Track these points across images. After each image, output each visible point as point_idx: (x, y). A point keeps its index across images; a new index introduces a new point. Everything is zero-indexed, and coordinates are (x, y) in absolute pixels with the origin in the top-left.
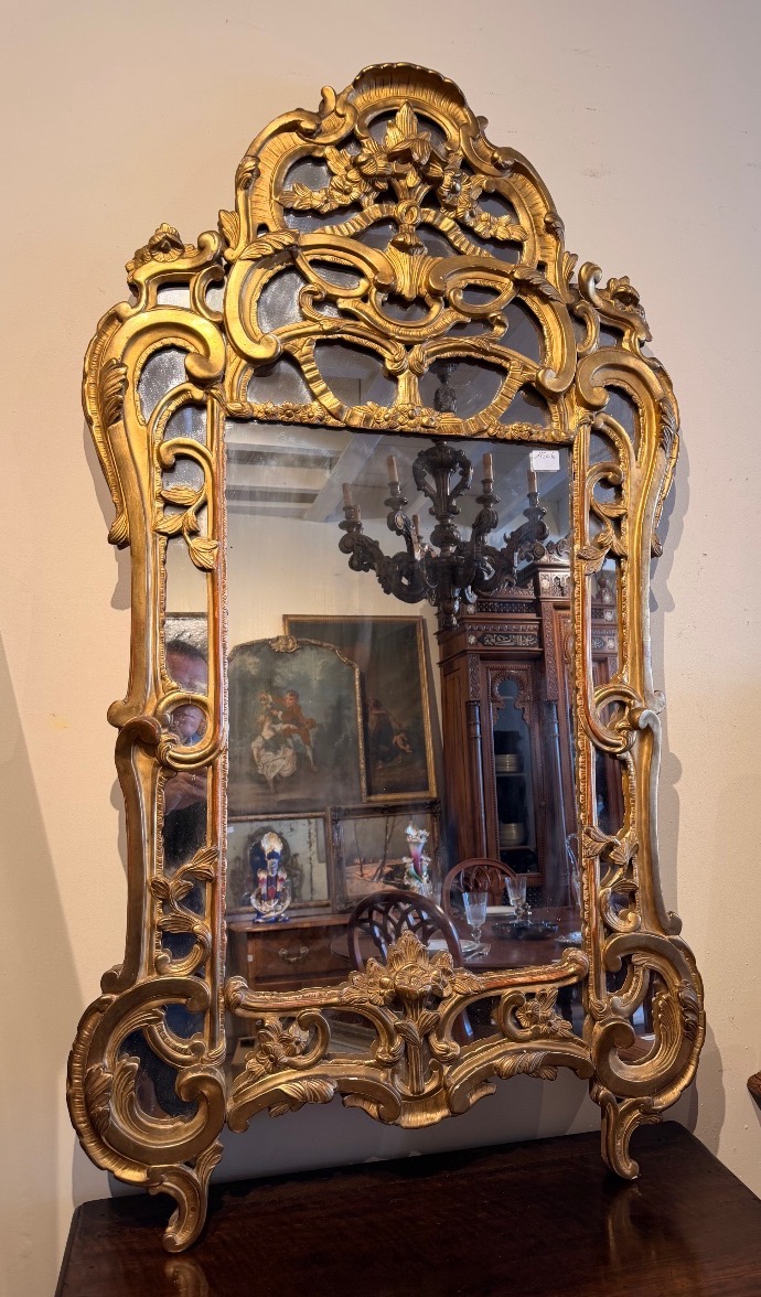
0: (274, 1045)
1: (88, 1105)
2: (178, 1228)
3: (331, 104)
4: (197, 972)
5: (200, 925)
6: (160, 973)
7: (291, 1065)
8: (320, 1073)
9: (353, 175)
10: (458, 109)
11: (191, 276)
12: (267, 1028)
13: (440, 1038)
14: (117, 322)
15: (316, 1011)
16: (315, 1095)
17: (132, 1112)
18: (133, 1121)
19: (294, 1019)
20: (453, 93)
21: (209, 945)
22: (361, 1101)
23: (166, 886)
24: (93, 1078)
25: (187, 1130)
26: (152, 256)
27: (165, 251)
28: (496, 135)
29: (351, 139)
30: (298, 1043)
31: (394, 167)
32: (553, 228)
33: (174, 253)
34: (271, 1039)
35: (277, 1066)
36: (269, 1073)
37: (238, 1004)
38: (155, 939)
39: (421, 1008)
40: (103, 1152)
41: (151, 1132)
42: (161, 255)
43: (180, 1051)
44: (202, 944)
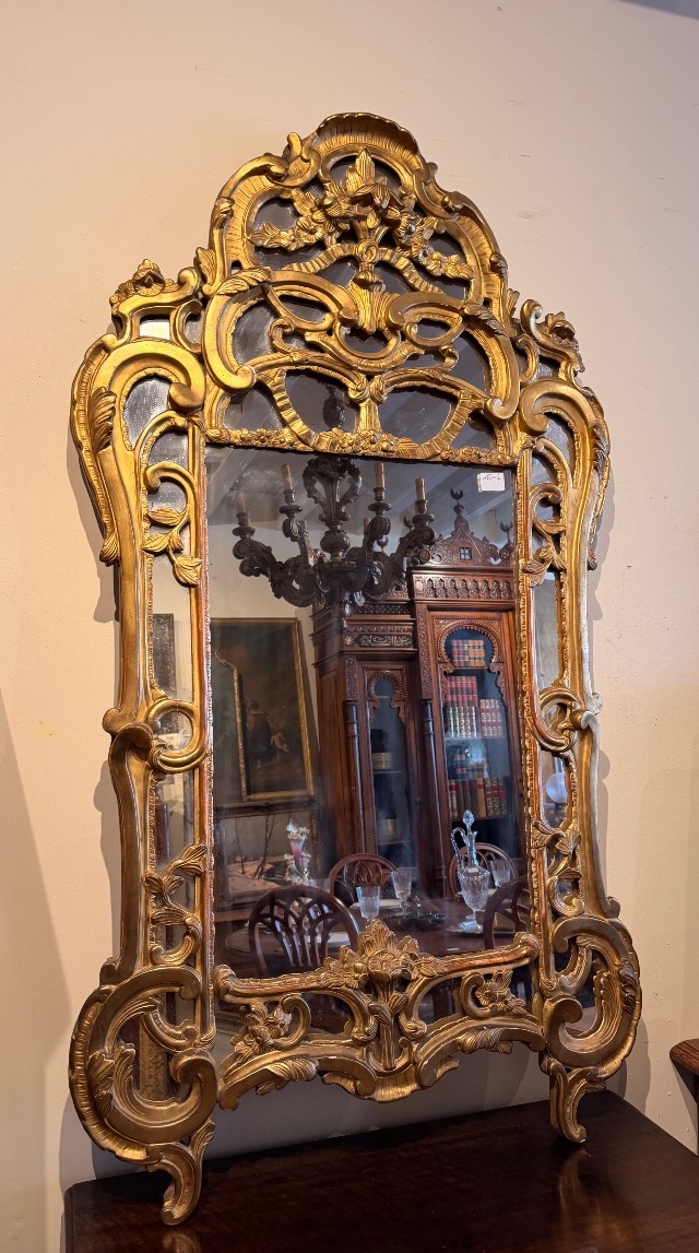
0: (261, 1028)
1: (91, 1089)
2: (175, 1202)
3: (297, 149)
5: (192, 918)
6: (154, 964)
7: (275, 1047)
8: (301, 1053)
9: (318, 216)
10: (411, 156)
11: (171, 310)
12: (254, 1013)
13: (409, 1017)
14: (103, 352)
15: (298, 995)
16: (300, 1074)
17: (131, 1095)
18: (133, 1103)
19: (276, 1003)
20: (407, 142)
21: (200, 937)
22: (339, 1078)
23: (159, 881)
24: (96, 1064)
25: (181, 1110)
26: (136, 291)
27: (148, 286)
28: (446, 180)
29: (316, 182)
30: (282, 1026)
31: (356, 210)
32: (497, 267)
33: (156, 288)
34: (257, 1023)
35: (264, 1048)
36: (256, 1054)
37: (228, 991)
38: (149, 931)
39: (392, 991)
40: (104, 1134)
41: (148, 1113)
42: (144, 290)
43: (179, 1037)
44: (194, 935)
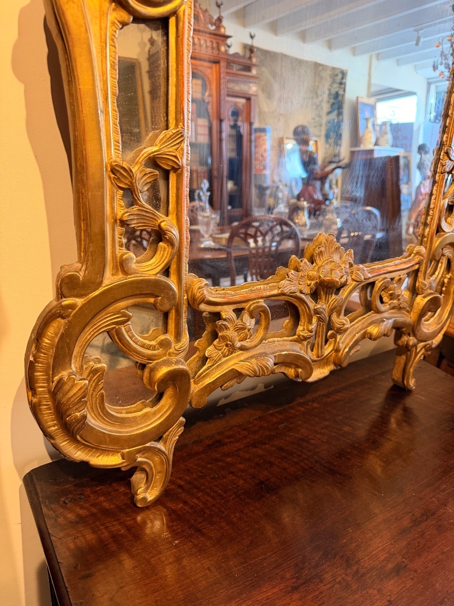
0: (231, 333)
1: (60, 413)
2: (147, 489)
4: (166, 272)
5: (168, 223)
6: (125, 273)
7: (243, 349)
8: (261, 351)
12: (225, 320)
13: (339, 315)
15: (262, 303)
16: (263, 371)
17: (103, 408)
18: (106, 416)
19: (243, 309)
21: (177, 244)
22: (284, 368)
25: (155, 413)
30: (249, 330)
34: (227, 328)
35: (232, 349)
36: (224, 356)
37: (202, 301)
38: (117, 236)
39: (332, 294)
40: (76, 448)
41: (122, 422)
43: (154, 348)
44: (171, 243)
